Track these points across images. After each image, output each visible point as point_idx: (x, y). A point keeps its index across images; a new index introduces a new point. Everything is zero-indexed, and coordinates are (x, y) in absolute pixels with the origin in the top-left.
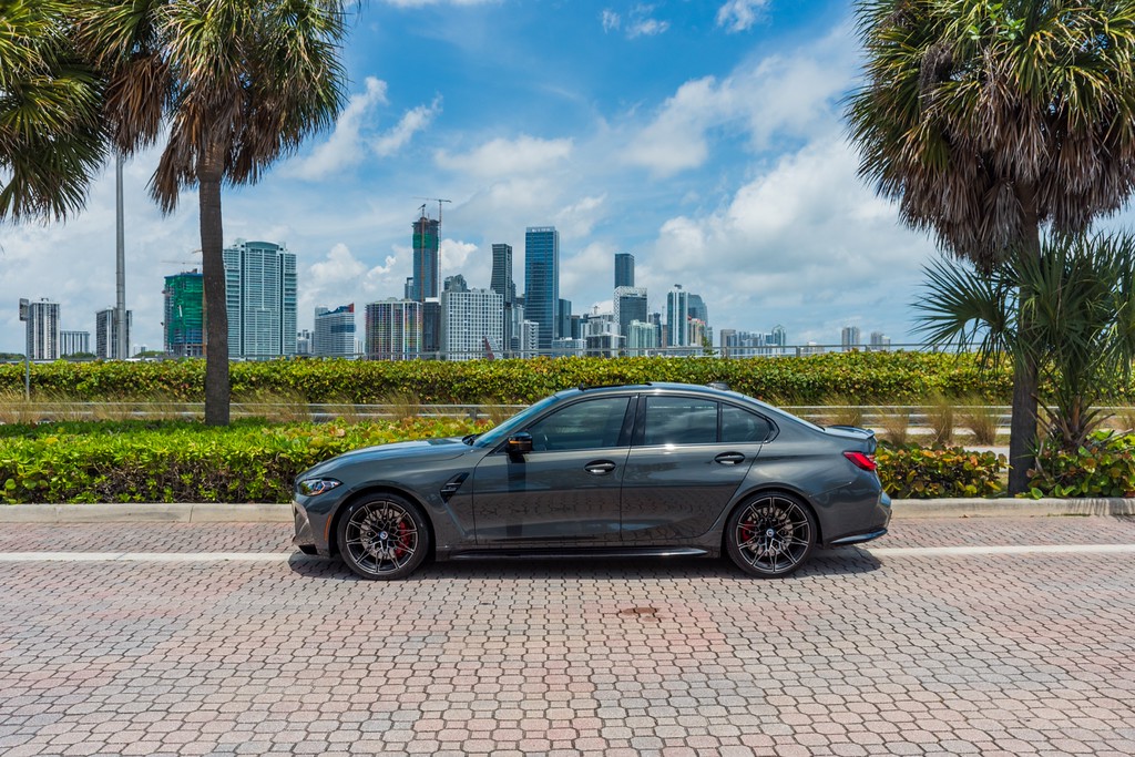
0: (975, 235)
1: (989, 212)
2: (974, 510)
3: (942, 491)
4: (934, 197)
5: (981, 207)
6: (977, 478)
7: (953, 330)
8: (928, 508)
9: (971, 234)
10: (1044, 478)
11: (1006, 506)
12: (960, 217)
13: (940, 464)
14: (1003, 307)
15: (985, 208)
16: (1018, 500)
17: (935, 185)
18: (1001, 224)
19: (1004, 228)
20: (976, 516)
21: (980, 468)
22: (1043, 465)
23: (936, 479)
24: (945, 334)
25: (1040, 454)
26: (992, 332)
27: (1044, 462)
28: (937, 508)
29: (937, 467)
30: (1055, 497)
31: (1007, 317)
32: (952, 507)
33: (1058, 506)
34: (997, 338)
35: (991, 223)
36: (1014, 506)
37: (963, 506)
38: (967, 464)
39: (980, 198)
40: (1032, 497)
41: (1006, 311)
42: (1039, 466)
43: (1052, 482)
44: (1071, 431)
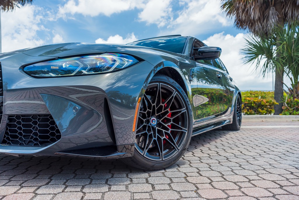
0: (262, 25)
1: (266, 17)
2: (266, 119)
3: (253, 112)
4: (248, 10)
5: (264, 16)
6: (266, 108)
7: (255, 58)
8: (249, 118)
9: (260, 25)
10: (289, 109)
11: (277, 117)
12: (257, 18)
13: (253, 102)
14: (272, 49)
15: (265, 16)
16: (280, 116)
17: (248, 6)
18: (271, 20)
19: (272, 21)
20: (267, 121)
21: (267, 104)
22: (288, 105)
23: (251, 108)
24: (252, 59)
25: (286, 101)
26: (267, 60)
27: (287, 104)
28: (252, 118)
29: (251, 103)
30: (293, 114)
31: (273, 53)
32: (258, 118)
33: (296, 117)
34: (269, 62)
35: (267, 20)
36: (280, 118)
37: (262, 117)
38: (262, 102)
39: (263, 12)
40: (286, 115)
41: (273, 50)
42: (286, 105)
43: (292, 110)
44: (296, 94)
